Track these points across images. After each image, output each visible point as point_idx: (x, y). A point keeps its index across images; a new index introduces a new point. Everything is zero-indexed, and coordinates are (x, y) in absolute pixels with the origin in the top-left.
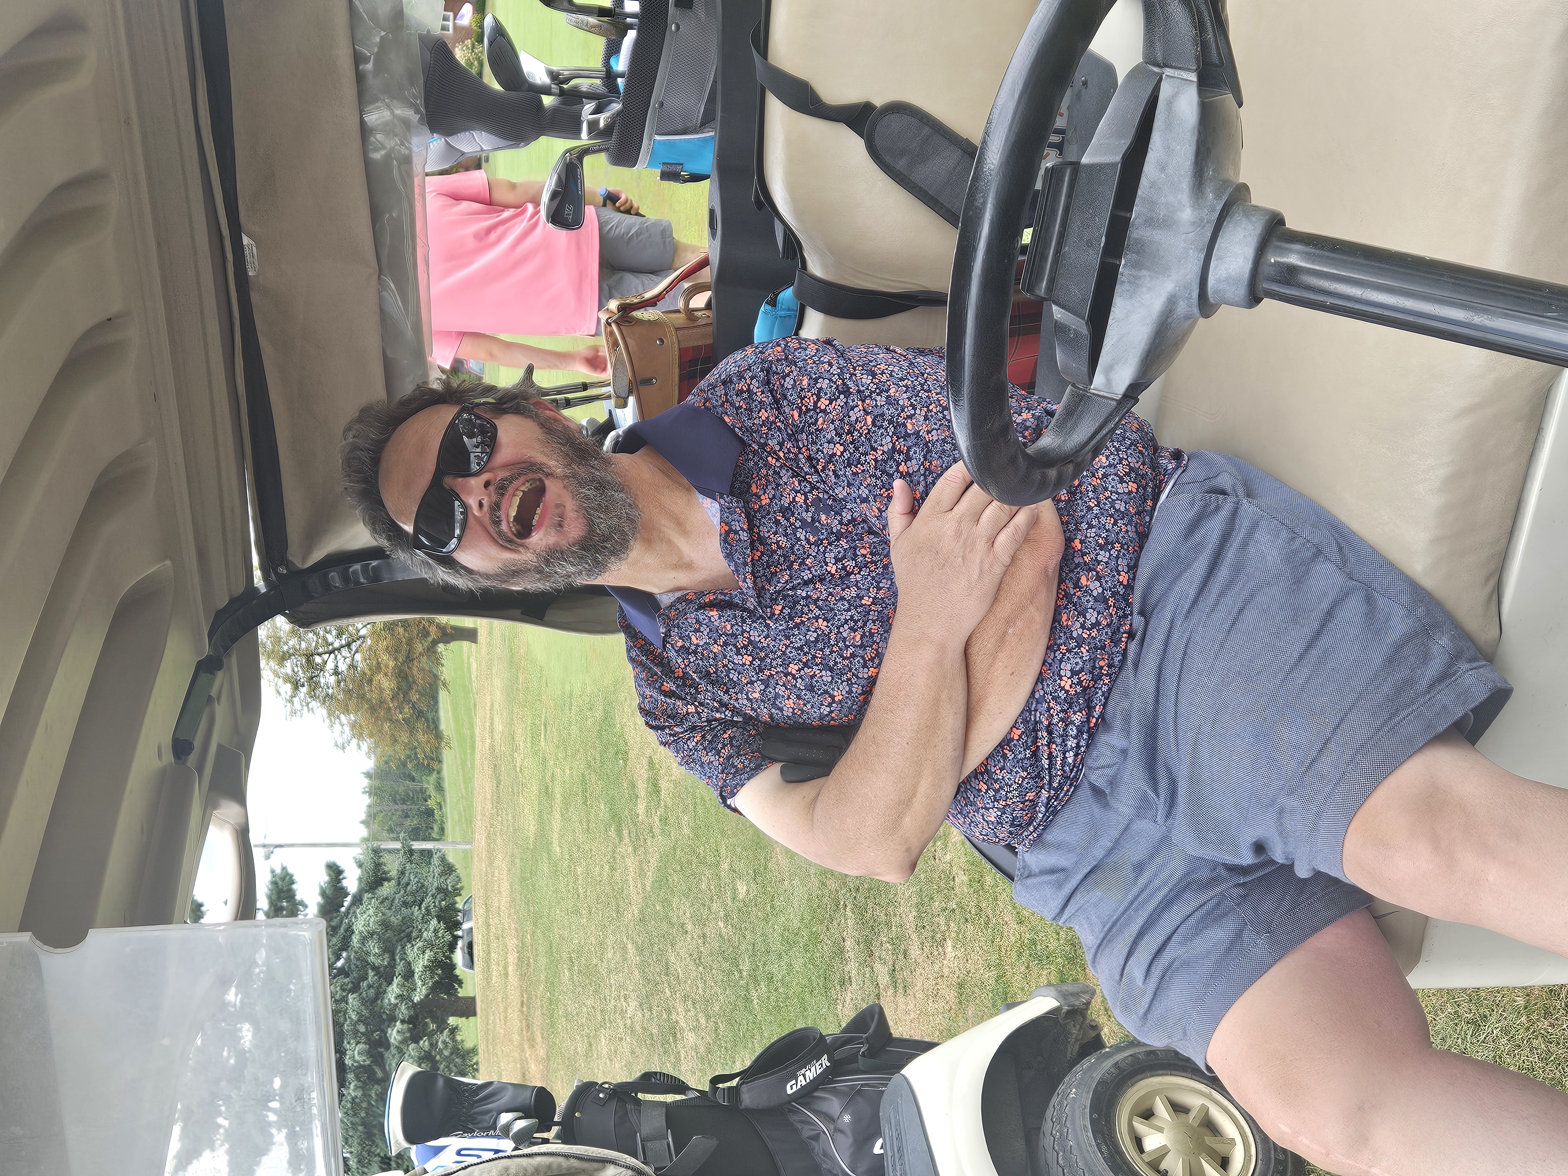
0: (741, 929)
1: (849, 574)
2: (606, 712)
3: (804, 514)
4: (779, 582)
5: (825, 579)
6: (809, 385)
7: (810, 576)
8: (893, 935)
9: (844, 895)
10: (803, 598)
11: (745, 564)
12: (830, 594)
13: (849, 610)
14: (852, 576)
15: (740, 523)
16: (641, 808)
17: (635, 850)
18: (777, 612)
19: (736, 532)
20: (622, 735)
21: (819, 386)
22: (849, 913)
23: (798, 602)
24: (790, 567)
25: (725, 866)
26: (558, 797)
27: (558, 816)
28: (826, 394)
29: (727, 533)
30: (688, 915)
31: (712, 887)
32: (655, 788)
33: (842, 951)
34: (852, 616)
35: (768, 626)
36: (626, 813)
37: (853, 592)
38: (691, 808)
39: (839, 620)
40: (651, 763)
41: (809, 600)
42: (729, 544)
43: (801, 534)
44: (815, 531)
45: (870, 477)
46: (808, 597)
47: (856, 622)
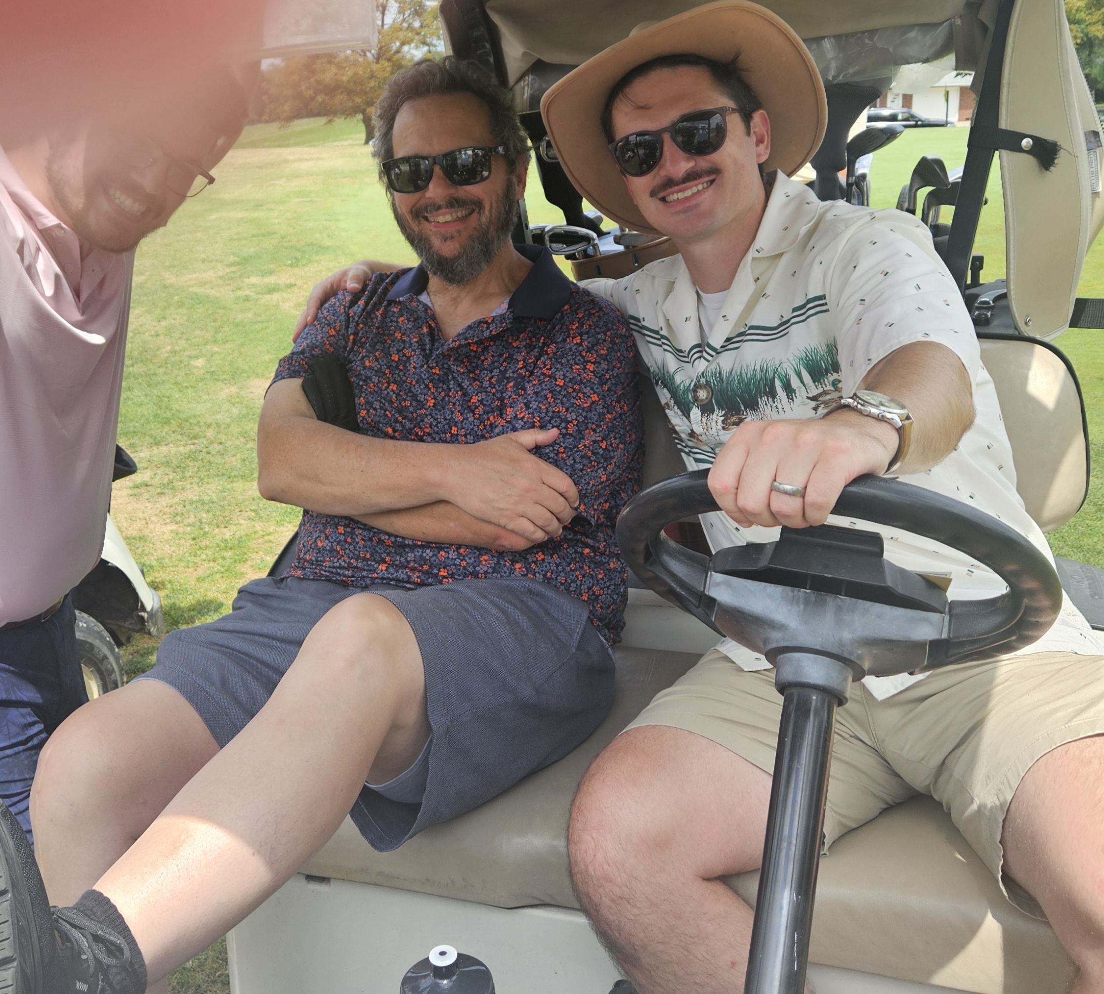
0: (166, 363)
1: (473, 412)
2: (328, 248)
3: (511, 371)
4: (457, 366)
5: (465, 396)
6: (602, 355)
7: (465, 387)
8: (175, 483)
9: (203, 443)
10: (448, 386)
11: (466, 339)
12: (454, 404)
13: (445, 419)
14: (471, 414)
15: (495, 330)
16: (254, 280)
17: (221, 278)
18: (434, 371)
19: (488, 328)
20: (310, 261)
21: (602, 362)
22: (188, 448)
23: (444, 383)
24: (470, 372)
25: (216, 349)
26: (256, 215)
27: (241, 215)
28: (597, 367)
29: (486, 322)
30: (173, 322)
31: (197, 339)
32: (272, 290)
33: (158, 444)
34: (440, 422)
35: (422, 366)
36: (249, 268)
37: (458, 417)
38: (259, 319)
39: (436, 414)
40: (291, 286)
41: (448, 391)
42: (478, 325)
43: (496, 372)
44: (499, 381)
45: (546, 408)
46: (450, 390)
47: (436, 426)
